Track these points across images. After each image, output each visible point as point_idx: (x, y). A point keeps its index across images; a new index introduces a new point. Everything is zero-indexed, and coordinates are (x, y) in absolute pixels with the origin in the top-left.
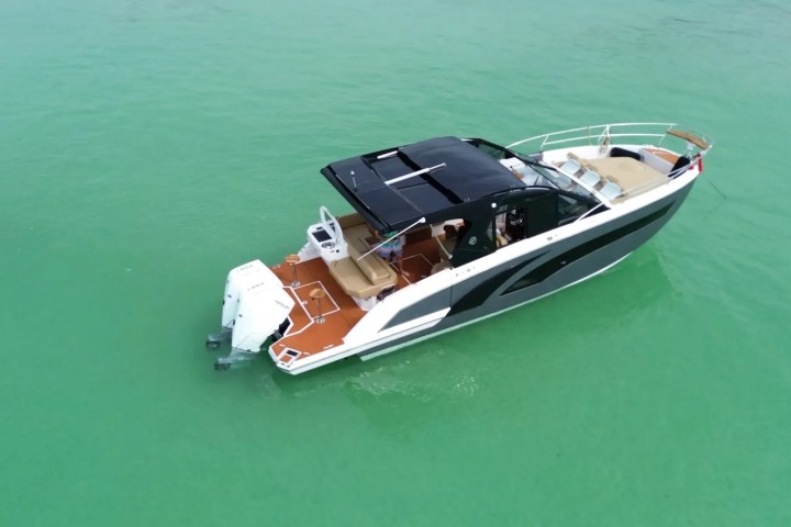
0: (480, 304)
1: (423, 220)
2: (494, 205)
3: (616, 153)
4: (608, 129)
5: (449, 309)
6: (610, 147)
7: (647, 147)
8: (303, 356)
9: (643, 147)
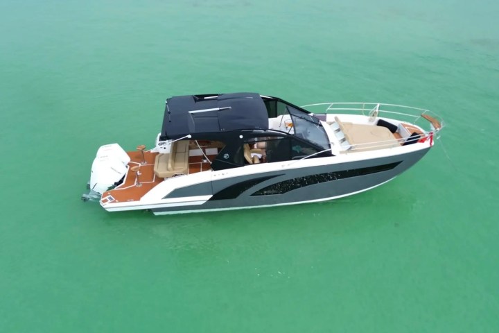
0: (235, 198)
1: (189, 136)
2: (241, 137)
3: (381, 123)
4: (378, 106)
5: (211, 196)
6: (378, 119)
7: (405, 123)
8: (115, 202)
9: (403, 122)
